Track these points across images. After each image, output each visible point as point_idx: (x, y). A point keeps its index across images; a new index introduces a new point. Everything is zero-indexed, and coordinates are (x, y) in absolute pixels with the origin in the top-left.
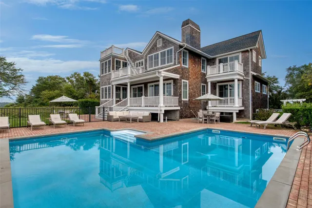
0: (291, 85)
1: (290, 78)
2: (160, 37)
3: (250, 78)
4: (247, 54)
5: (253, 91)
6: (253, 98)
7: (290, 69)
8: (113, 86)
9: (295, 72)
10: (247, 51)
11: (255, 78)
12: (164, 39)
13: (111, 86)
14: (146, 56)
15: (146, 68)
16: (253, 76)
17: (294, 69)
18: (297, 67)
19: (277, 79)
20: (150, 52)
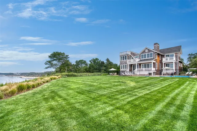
0: (190, 62)
1: (189, 59)
2: (147, 49)
3: (178, 62)
4: (177, 54)
5: (179, 66)
6: (179, 68)
7: (189, 55)
8: (128, 65)
9: (192, 56)
10: (177, 53)
11: (179, 62)
12: (148, 49)
13: (127, 65)
14: (140, 54)
15: (140, 59)
16: (179, 61)
17: (191, 55)
18: (193, 54)
19: (183, 59)
20: (142, 53)
